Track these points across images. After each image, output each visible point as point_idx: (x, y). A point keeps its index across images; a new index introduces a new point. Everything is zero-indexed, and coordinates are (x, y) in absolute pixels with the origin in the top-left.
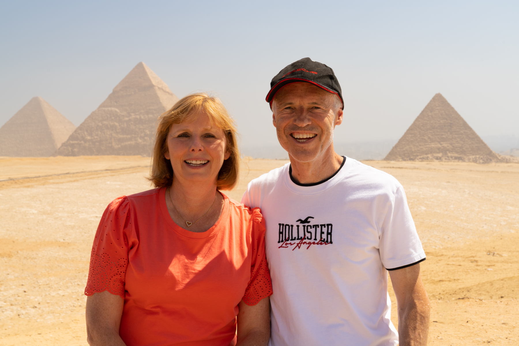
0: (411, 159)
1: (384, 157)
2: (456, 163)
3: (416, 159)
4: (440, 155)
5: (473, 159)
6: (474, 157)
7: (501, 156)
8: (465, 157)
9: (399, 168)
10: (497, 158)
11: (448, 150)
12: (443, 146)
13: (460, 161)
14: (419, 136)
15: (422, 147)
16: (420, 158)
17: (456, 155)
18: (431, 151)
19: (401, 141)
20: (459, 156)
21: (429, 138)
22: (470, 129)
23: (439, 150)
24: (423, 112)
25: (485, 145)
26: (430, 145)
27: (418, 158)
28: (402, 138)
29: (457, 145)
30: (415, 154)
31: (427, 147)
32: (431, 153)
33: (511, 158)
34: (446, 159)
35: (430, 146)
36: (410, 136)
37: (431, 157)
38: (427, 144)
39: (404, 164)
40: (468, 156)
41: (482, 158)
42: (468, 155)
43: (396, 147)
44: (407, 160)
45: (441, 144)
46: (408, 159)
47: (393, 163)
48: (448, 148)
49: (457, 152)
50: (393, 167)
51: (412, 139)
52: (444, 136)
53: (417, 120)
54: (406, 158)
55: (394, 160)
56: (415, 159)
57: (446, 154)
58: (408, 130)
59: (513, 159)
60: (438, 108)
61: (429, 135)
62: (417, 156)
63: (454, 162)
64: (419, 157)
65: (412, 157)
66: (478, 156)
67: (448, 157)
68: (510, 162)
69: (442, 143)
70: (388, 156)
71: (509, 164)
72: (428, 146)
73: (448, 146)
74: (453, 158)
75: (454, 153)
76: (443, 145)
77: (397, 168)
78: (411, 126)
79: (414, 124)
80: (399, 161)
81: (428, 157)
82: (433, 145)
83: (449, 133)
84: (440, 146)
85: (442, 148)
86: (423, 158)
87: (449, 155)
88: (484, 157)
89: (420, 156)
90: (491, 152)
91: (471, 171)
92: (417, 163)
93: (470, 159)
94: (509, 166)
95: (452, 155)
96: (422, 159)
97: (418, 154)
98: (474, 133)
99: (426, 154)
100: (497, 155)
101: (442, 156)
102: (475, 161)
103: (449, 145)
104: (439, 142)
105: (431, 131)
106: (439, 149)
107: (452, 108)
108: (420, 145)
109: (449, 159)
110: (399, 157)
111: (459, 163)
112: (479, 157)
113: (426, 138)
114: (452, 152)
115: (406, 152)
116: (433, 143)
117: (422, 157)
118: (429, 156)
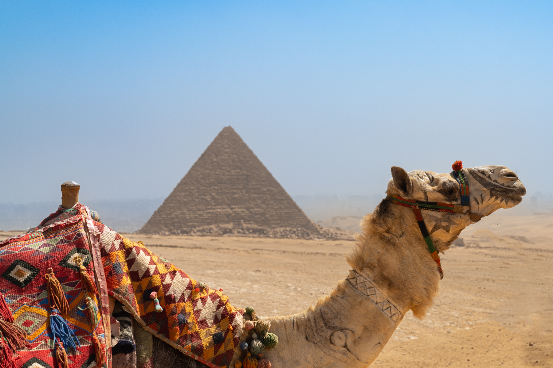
0: (183, 232)
1: (140, 228)
2: (257, 240)
3: (192, 233)
4: (230, 226)
5: (281, 233)
6: (282, 229)
7: (324, 230)
8: (269, 230)
9: (171, 246)
10: (318, 231)
11: (242, 218)
12: (235, 212)
13: (262, 235)
14: (197, 194)
15: (201, 213)
16: (199, 231)
17: (255, 226)
18: (216, 219)
19: (167, 201)
20: (260, 228)
21: (213, 198)
22: (277, 185)
23: (229, 218)
24: (203, 155)
25: (300, 211)
26: (214, 209)
27: (195, 231)
28: (170, 197)
29: (256, 209)
30: (190, 224)
31: (209, 213)
32: (216, 222)
33: (339, 232)
34: (239, 232)
35: (214, 211)
36: (183, 194)
37: (215, 229)
38: (210, 207)
39: (174, 240)
40: (274, 228)
41: (294, 232)
42: (273, 226)
43: (159, 211)
44: (178, 234)
45: (232, 209)
46: (179, 232)
47: (156, 238)
48: (242, 214)
49: (257, 222)
50: (161, 246)
51: (186, 200)
52: (236, 196)
53: (194, 168)
54: (175, 231)
55: (156, 232)
56: (190, 232)
57: (239, 224)
58: (179, 185)
59: (341, 234)
60: (227, 150)
61: (213, 194)
62: (194, 227)
63: (253, 237)
64: (197, 228)
65: (185, 229)
66: (288, 229)
67: (242, 229)
68: (340, 239)
69: (234, 206)
70: (146, 226)
71: (337, 242)
72: (211, 211)
73: (243, 212)
74: (251, 231)
75: (251, 222)
76: (234, 210)
77: (167, 246)
78: (184, 179)
79: (190, 173)
80: (164, 235)
81: (211, 229)
82: (219, 210)
83: (244, 191)
84: (230, 211)
85: (234, 214)
86: (203, 230)
87: (245, 225)
88: (297, 230)
89: (199, 226)
90: (309, 221)
91: (284, 252)
92: (196, 240)
93: (277, 232)
94: (337, 245)
95: (249, 226)
96: (203, 233)
97: (196, 224)
98: (282, 192)
99: (208, 224)
100: (317, 227)
101: (234, 228)
102: (284, 236)
103: (244, 210)
104: (229, 205)
105: (216, 187)
106: (228, 216)
107: (250, 152)
108: (199, 210)
109: (244, 232)
110: (164, 228)
111: (261, 239)
112: (291, 230)
113: (208, 198)
114: (248, 221)
115: (176, 220)
116: (219, 207)
117: (201, 228)
118: (213, 226)
